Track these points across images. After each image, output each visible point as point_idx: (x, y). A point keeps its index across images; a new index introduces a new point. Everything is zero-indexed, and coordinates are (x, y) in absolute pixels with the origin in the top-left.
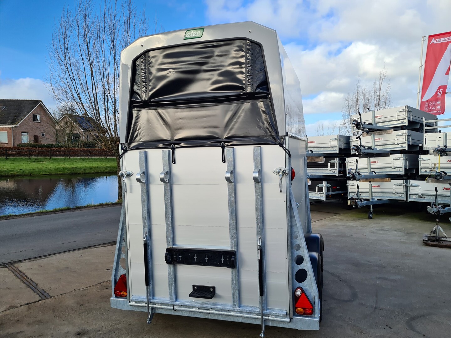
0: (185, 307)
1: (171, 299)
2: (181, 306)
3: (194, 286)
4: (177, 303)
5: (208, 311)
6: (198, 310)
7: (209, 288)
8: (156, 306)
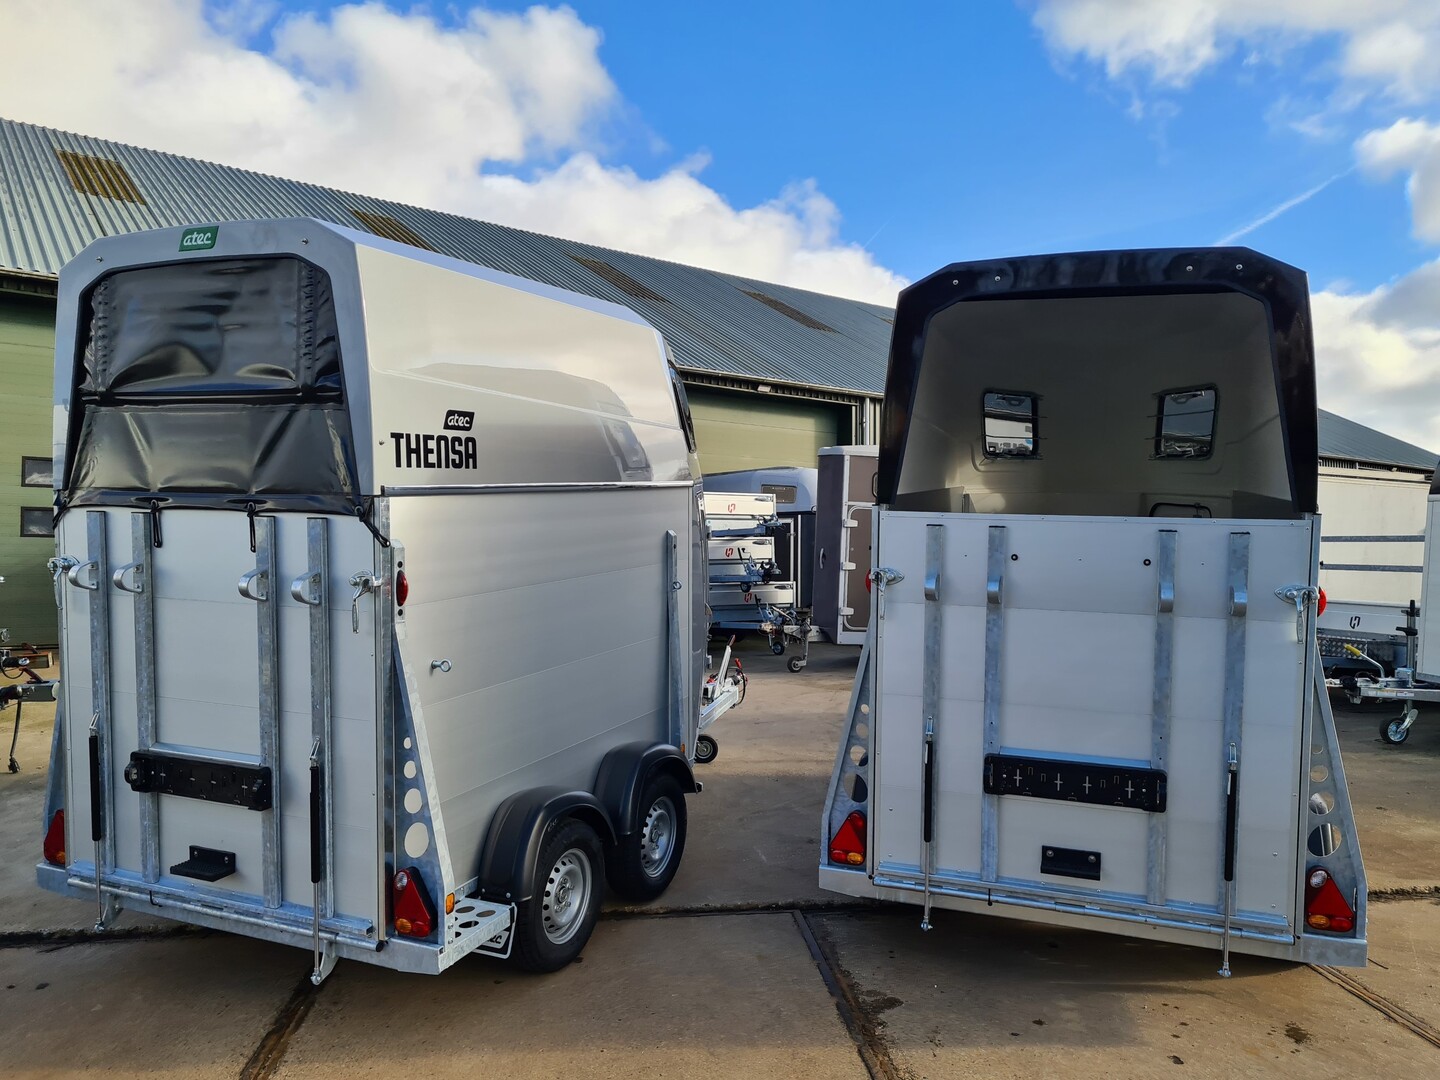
0: (175, 900)
1: (145, 876)
2: (168, 896)
3: (192, 849)
4: (156, 887)
5: (218, 913)
6: (198, 908)
7: (222, 854)
8: (119, 891)
